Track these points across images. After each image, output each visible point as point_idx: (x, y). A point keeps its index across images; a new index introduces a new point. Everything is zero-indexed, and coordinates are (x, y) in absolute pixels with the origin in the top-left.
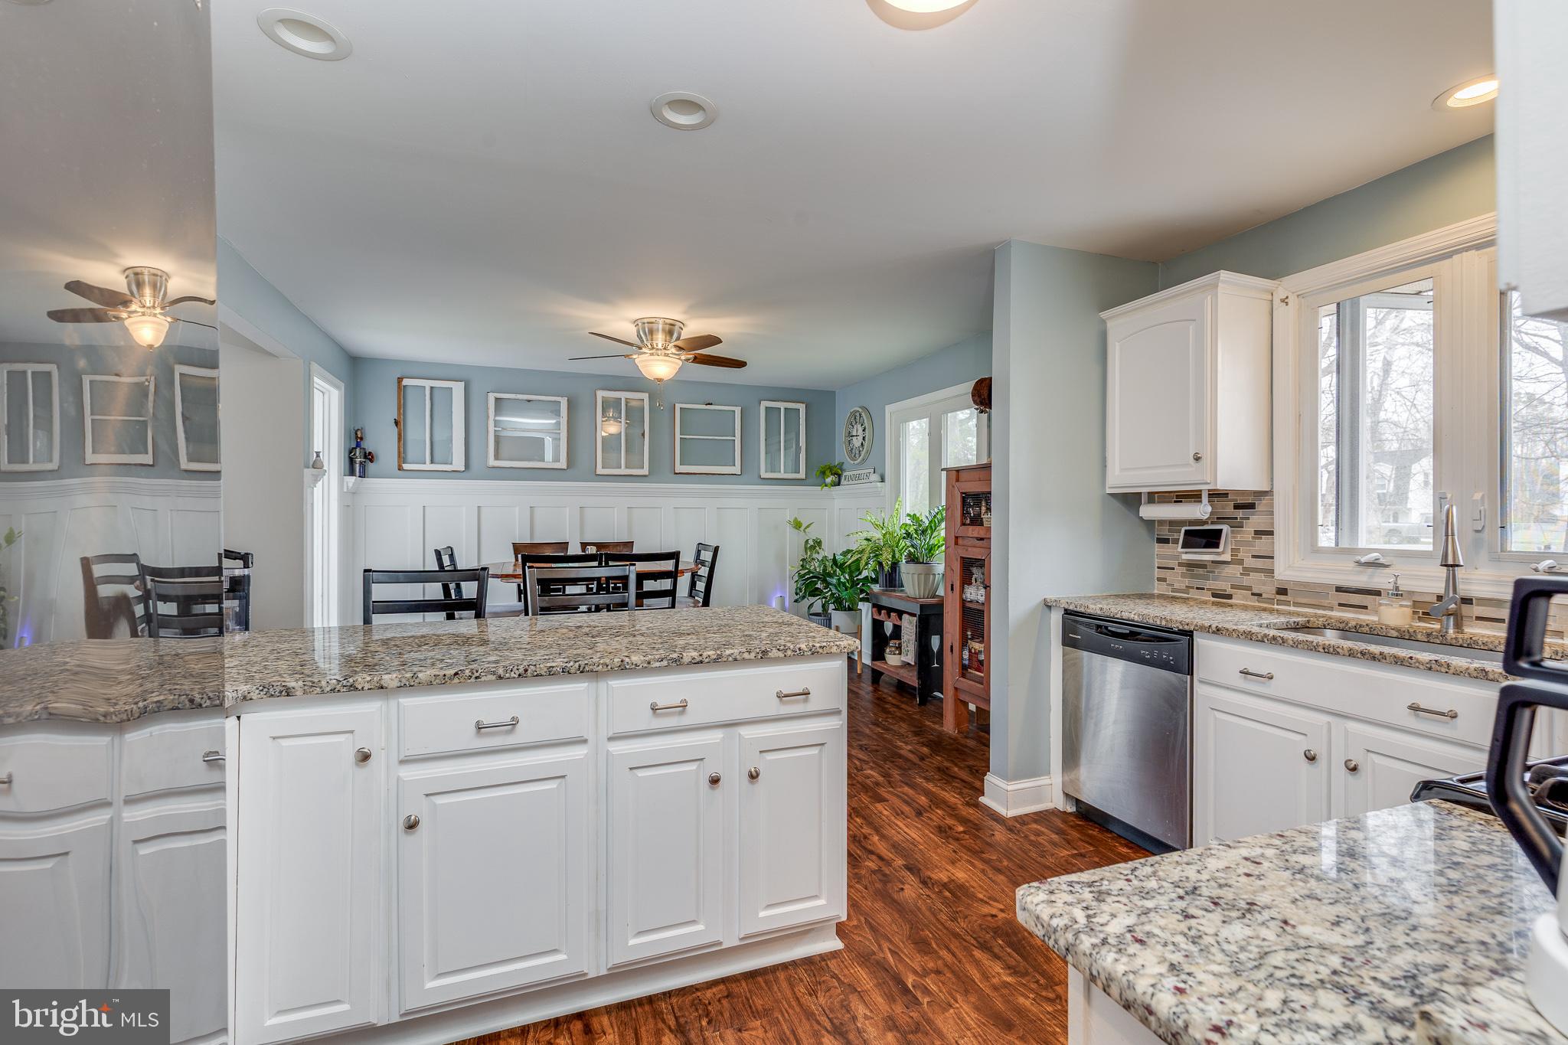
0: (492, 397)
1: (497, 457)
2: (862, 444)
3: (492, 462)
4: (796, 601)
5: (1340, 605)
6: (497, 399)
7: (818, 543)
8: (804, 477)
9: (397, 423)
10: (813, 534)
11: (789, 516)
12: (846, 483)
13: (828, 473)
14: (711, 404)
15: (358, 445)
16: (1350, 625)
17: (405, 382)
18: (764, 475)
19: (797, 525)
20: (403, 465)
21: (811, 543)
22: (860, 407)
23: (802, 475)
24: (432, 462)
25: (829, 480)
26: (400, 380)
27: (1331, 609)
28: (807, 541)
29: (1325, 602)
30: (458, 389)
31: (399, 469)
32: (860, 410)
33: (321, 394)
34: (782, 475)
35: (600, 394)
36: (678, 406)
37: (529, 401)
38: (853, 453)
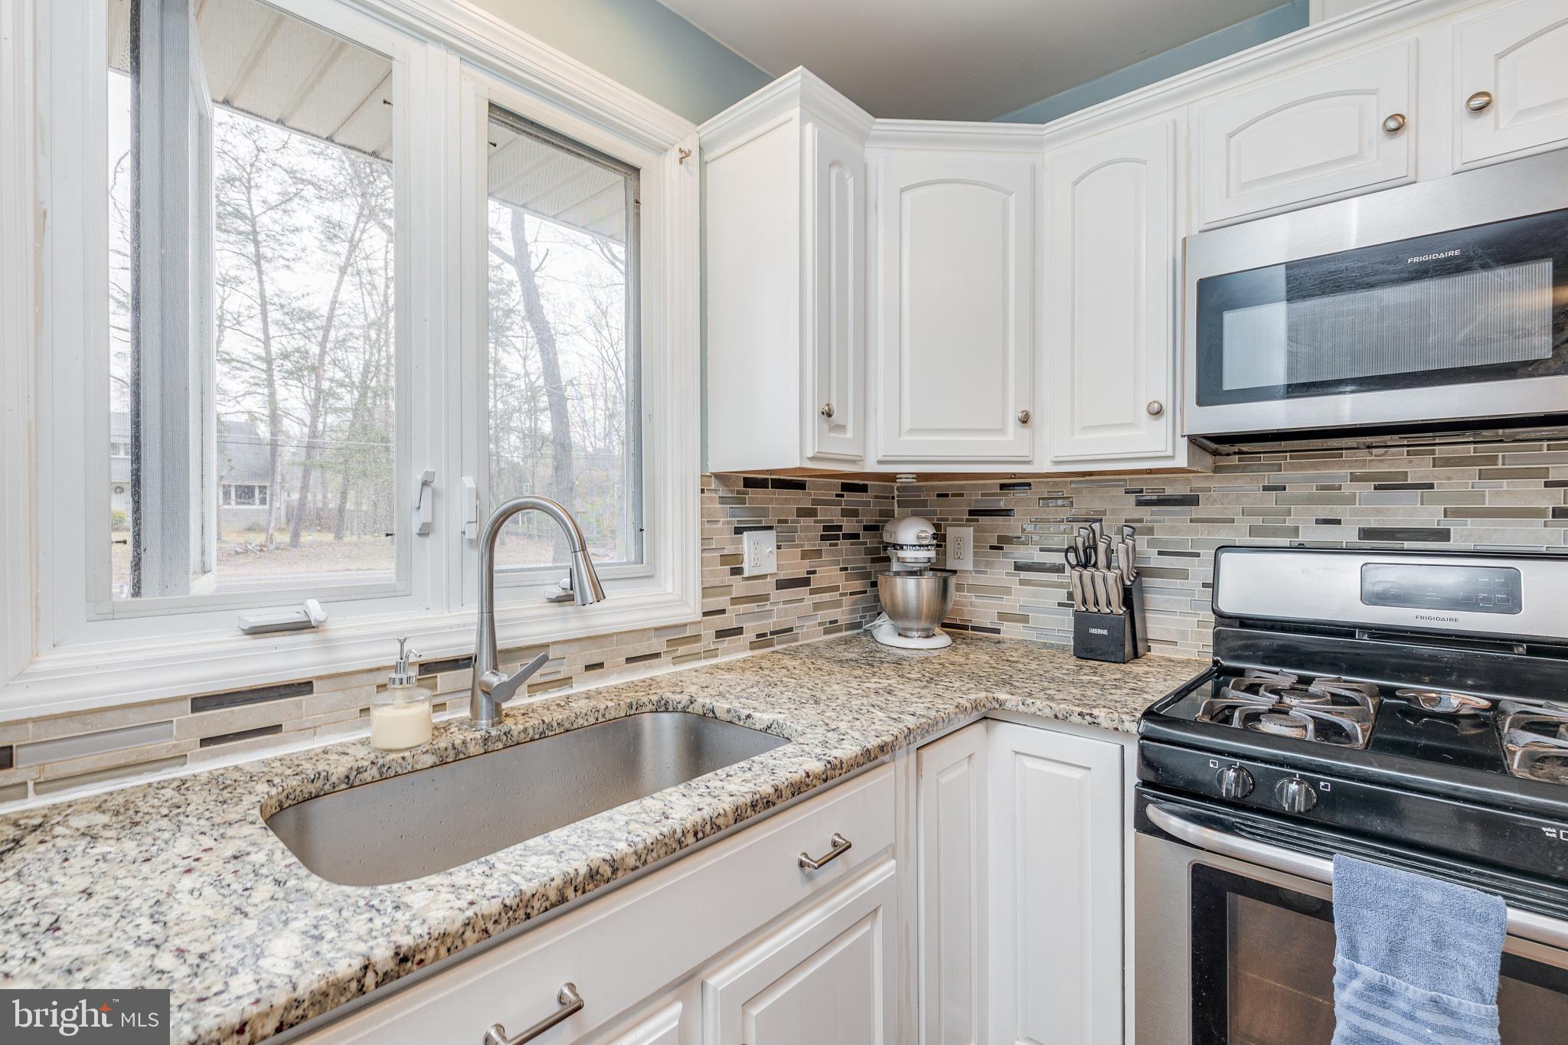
5: (205, 742)
16: (334, 779)
27: (181, 759)
29: (161, 747)
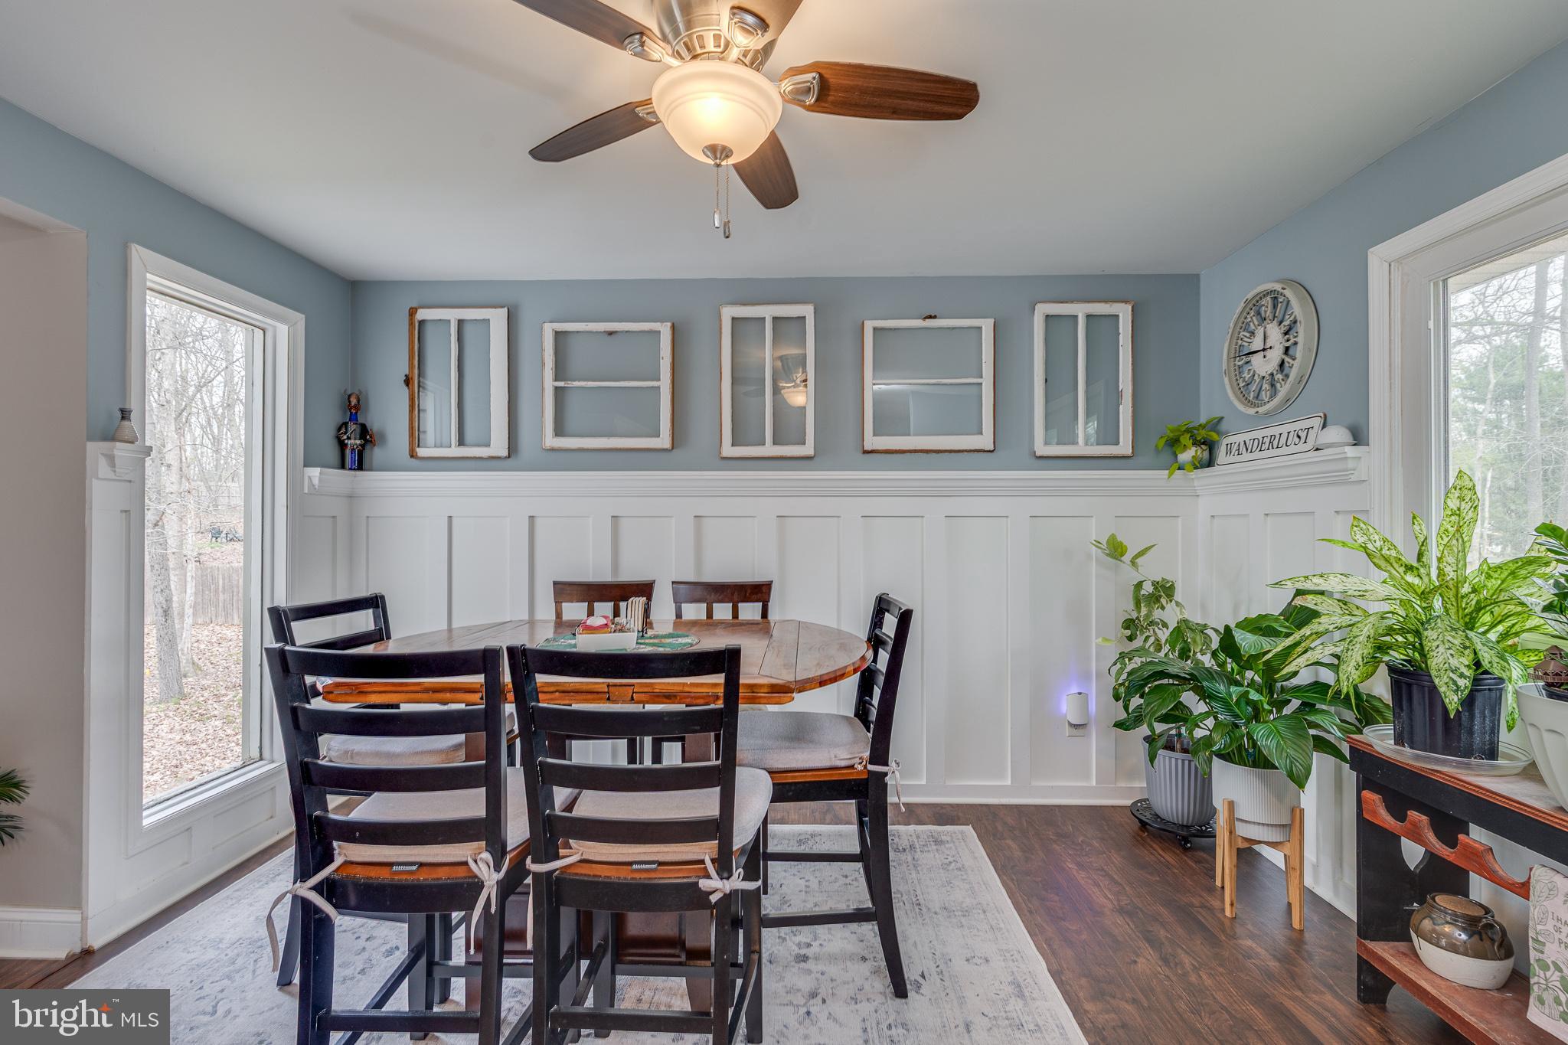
0: (549, 330)
1: (559, 431)
2: (1282, 364)
3: (551, 441)
4: (1119, 725)
6: (558, 334)
7: (1164, 591)
8: (1129, 451)
9: (408, 381)
10: (1152, 571)
11: (1096, 531)
12: (1231, 459)
13: (1185, 440)
14: (935, 317)
15: (353, 418)
17: (422, 314)
18: (1041, 449)
19: (1115, 550)
20: (418, 449)
21: (1148, 588)
22: (1278, 281)
23: (1125, 447)
24: (461, 442)
25: (1187, 455)
26: (413, 312)
28: (1139, 585)
30: (498, 319)
31: (412, 456)
32: (1278, 287)
33: (262, 332)
34: (1080, 449)
35: (728, 312)
36: (869, 326)
37: (611, 333)
38: (1249, 392)
